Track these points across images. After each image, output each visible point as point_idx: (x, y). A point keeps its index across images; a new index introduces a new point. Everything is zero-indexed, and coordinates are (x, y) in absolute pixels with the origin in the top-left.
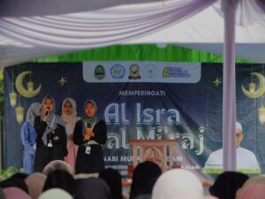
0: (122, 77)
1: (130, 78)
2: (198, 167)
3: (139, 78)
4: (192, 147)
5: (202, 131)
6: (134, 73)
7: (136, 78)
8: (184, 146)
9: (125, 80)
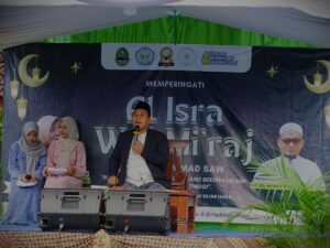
0: (150, 63)
1: (160, 64)
2: (244, 181)
3: (172, 64)
4: (237, 155)
5: (250, 134)
6: (166, 59)
8: (227, 154)
9: (154, 67)
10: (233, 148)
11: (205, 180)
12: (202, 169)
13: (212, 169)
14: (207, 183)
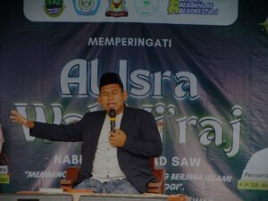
1: (108, 14)
2: (229, 178)
3: (125, 14)
4: (219, 142)
5: (237, 113)
6: (117, 6)
7: (118, 15)
8: (205, 140)
9: (100, 17)
10: (213, 132)
11: (174, 177)
12: (170, 161)
13: (184, 162)
14: (176, 182)
